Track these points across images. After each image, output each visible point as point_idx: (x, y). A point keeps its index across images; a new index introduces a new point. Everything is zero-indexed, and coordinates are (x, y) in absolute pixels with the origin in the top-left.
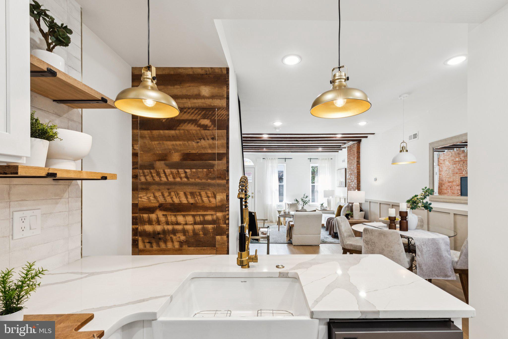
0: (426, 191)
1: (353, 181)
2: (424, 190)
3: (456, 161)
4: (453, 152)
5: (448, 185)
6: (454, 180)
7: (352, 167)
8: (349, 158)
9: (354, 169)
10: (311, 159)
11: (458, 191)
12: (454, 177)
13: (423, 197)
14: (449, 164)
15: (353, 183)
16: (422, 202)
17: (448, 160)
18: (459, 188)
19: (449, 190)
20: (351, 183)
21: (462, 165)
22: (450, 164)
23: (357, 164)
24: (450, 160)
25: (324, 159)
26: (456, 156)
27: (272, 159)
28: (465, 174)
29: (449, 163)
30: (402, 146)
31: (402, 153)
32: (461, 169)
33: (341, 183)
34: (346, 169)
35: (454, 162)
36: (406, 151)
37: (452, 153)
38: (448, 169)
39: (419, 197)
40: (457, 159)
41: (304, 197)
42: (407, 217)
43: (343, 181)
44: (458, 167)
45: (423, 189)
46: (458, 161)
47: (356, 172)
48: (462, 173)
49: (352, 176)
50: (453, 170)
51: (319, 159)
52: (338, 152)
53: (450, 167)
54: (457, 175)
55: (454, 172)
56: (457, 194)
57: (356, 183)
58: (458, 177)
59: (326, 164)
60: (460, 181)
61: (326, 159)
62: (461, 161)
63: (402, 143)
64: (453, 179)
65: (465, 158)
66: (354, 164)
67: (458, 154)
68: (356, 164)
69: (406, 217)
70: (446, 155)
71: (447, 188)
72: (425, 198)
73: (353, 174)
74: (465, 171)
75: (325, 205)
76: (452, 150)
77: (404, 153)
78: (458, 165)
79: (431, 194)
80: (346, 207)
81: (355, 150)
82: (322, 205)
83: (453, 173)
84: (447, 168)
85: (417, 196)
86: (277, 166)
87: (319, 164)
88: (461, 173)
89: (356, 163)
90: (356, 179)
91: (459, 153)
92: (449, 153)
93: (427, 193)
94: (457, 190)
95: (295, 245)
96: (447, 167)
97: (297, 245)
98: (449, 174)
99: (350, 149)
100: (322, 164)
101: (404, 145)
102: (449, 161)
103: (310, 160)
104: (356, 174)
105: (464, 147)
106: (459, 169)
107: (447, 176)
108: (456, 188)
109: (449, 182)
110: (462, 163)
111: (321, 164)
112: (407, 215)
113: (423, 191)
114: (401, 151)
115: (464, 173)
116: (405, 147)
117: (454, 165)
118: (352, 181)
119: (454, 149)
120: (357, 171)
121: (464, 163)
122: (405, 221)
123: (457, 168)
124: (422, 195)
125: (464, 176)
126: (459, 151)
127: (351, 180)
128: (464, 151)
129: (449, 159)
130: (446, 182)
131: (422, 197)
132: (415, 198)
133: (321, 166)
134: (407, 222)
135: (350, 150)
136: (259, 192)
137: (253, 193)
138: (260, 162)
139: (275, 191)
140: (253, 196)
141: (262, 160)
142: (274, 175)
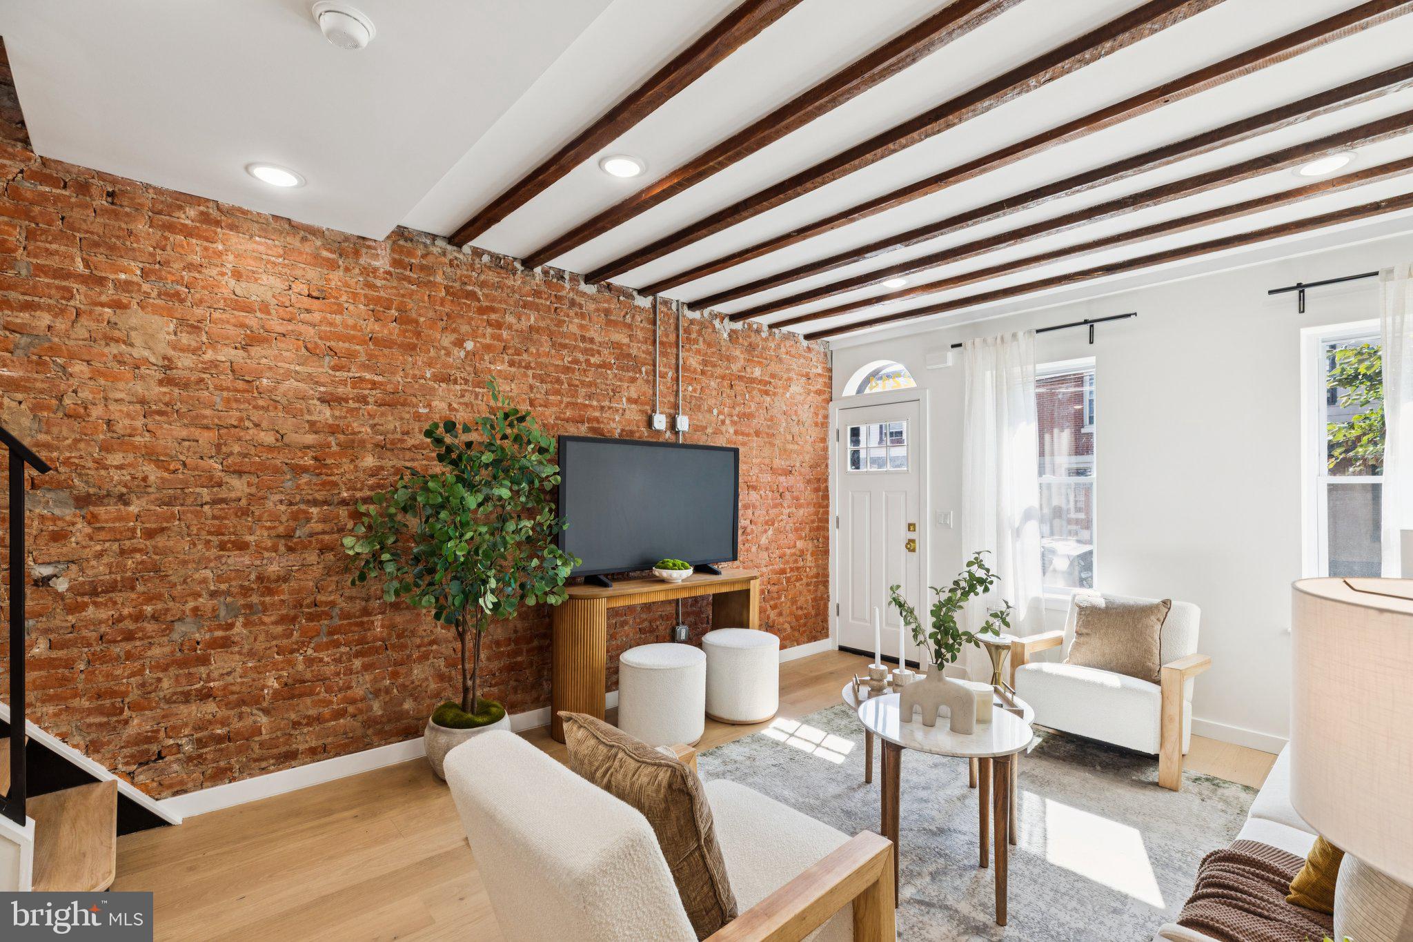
27: (997, 341)
87: (1389, 320)
103: (1302, 299)
136: (940, 521)
137: (911, 527)
138: (941, 366)
139: (1019, 520)
140: (914, 541)
141: (951, 353)
142: (1012, 430)
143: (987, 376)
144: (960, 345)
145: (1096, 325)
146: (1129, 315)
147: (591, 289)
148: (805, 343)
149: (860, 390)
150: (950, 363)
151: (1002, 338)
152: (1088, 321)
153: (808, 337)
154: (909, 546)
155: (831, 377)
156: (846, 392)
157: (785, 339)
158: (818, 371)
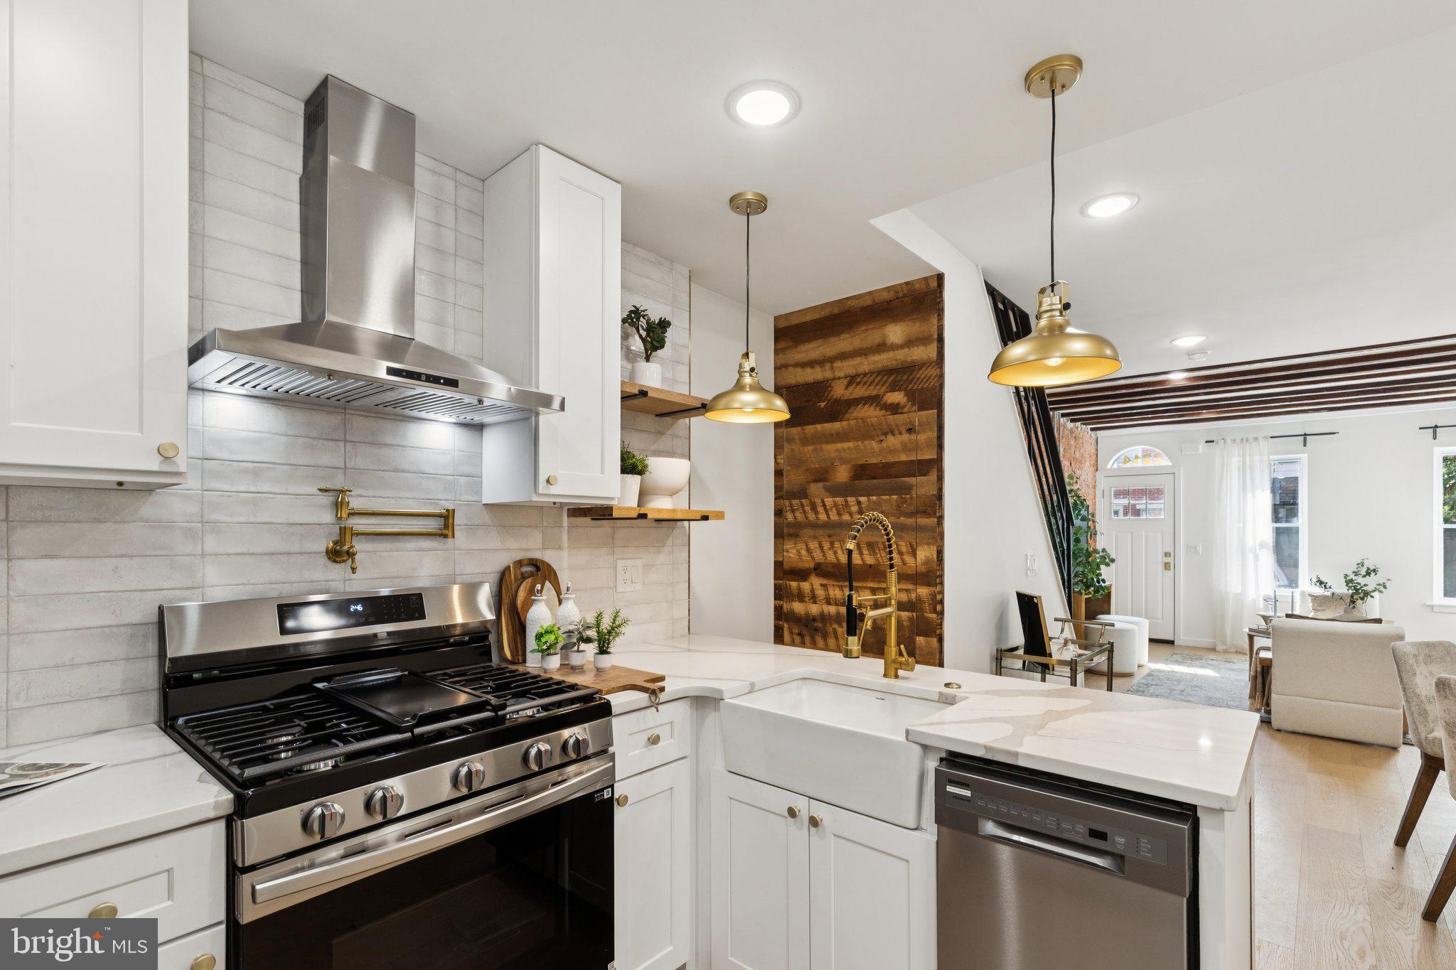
10: (1438, 429)
27: (1242, 440)
41: (1356, 573)
86: (1266, 462)
95: (1283, 728)
97: (1290, 729)
103: (1435, 432)
136: (1192, 550)
137: (1167, 555)
138: (1194, 453)
139: (1258, 548)
140: (1170, 563)
141: (1202, 447)
142: (1254, 495)
143: (1235, 461)
144: (1213, 441)
145: (1308, 437)
146: (1335, 433)
148: (1090, 431)
149: (1111, 467)
150: (1201, 451)
151: (1247, 439)
152: (1305, 435)
153: (1092, 429)
154: (1166, 567)
155: (1097, 455)
156: (1109, 466)
157: (1083, 430)
158: (1093, 451)
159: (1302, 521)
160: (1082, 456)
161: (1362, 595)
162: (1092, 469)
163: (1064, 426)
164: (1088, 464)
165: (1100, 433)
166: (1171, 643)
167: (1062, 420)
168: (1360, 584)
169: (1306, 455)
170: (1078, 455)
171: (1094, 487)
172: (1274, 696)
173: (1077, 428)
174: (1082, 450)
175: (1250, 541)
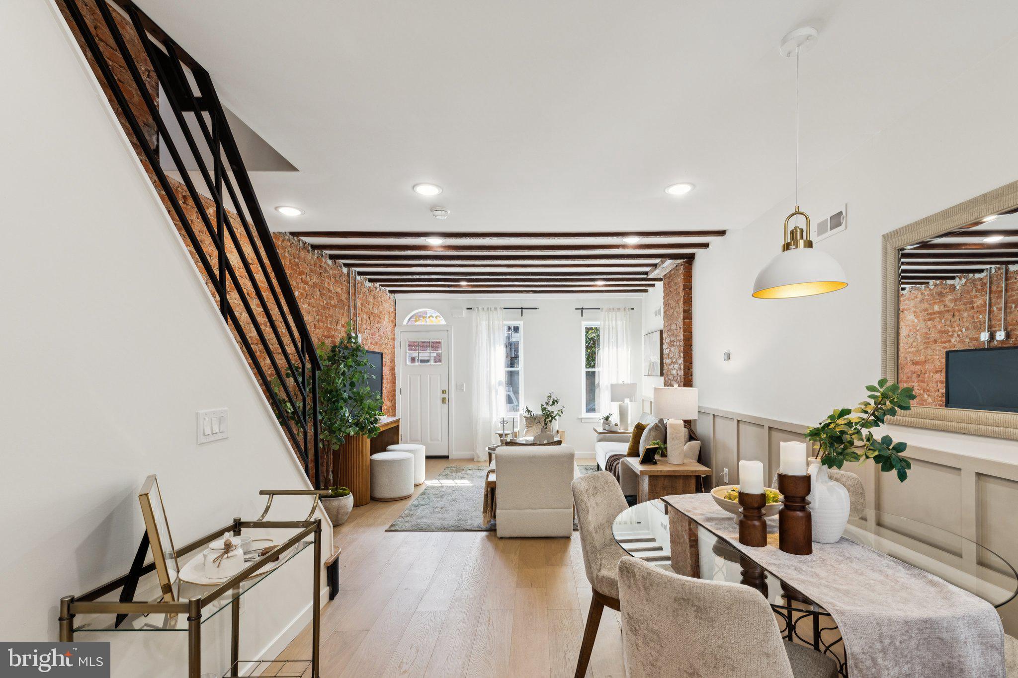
0: (885, 396)
1: (676, 363)
2: (878, 391)
3: (934, 313)
4: (925, 290)
5: (912, 371)
6: (929, 357)
7: (674, 327)
8: (666, 305)
9: (678, 330)
10: (583, 310)
11: (937, 386)
12: (929, 352)
13: (872, 418)
14: (916, 321)
15: (676, 366)
16: (868, 440)
17: (913, 309)
18: (942, 376)
19: (914, 382)
20: (672, 365)
21: (948, 323)
22: (919, 320)
23: (684, 318)
24: (918, 310)
25: (613, 309)
26: (934, 299)
27: (488, 309)
28: (955, 343)
29: (917, 317)
30: (791, 228)
31: (792, 252)
32: (946, 332)
33: (652, 365)
34: (661, 332)
35: (928, 314)
36: (805, 246)
37: (922, 294)
38: (912, 333)
39: (854, 417)
40: (936, 308)
41: (547, 404)
42: (808, 498)
43: (656, 362)
44: (939, 327)
45: (870, 388)
46: (940, 312)
47: (682, 337)
48: (950, 341)
49: (673, 349)
50: (926, 334)
51: (603, 309)
52: (646, 291)
53: (918, 328)
54: (937, 347)
55: (929, 338)
56: (936, 391)
57: (682, 367)
58: (940, 350)
59: (619, 323)
60: (944, 361)
61: (619, 309)
62: (948, 311)
63: (793, 215)
64: (926, 357)
65: (955, 305)
66: (677, 319)
67: (939, 295)
68: (682, 318)
69: (803, 499)
70: (909, 299)
71: (908, 378)
72: (880, 424)
73: (675, 343)
74: (956, 335)
75: (615, 419)
76: (924, 285)
77: (800, 252)
78: (940, 322)
79: (902, 407)
80: (650, 430)
81: (680, 280)
82: (607, 419)
83: (926, 341)
84: (910, 330)
85: (848, 412)
86: (501, 326)
87: (602, 322)
88: (945, 342)
89: (682, 315)
90: (682, 355)
91: (941, 293)
92: (916, 292)
93: (888, 403)
94: (937, 382)
95: (503, 536)
96: (911, 328)
97: (508, 536)
98: (914, 344)
99: (667, 279)
100: (609, 321)
101: (800, 222)
102: (915, 312)
103: (582, 312)
104: (682, 343)
105: (953, 278)
106: (940, 332)
107: (910, 350)
108: (934, 377)
109: (915, 363)
110: (948, 316)
111: (607, 322)
112: (808, 491)
113: (870, 397)
114: (787, 247)
115: (953, 340)
116: (802, 231)
117: (929, 323)
118: (674, 360)
119: (929, 282)
120: (684, 336)
121: (953, 316)
122: (800, 514)
123: (936, 329)
124: (866, 412)
125: (954, 349)
126: (942, 288)
127: (671, 358)
128: (955, 287)
129: (916, 307)
130: (907, 364)
131: (865, 416)
132: (840, 421)
133: (607, 326)
134: (809, 517)
135: (669, 283)
136: (459, 388)
137: (444, 392)
138: (460, 316)
139: (497, 386)
140: (445, 398)
141: (465, 311)
142: (495, 348)
143: (484, 324)
144: (471, 309)
145: (523, 310)
146: (537, 308)
147: (330, 262)
148: (389, 294)
149: (407, 323)
150: (464, 315)
151: (491, 309)
152: (522, 308)
153: (390, 292)
154: (443, 401)
155: (395, 313)
156: (405, 323)
157: (383, 292)
158: (392, 310)
159: (521, 367)
160: (381, 312)
161: (550, 419)
162: (391, 325)
163: (362, 284)
164: (387, 319)
165: (398, 295)
166: (447, 457)
167: (358, 278)
168: (549, 411)
169: (522, 322)
170: (376, 311)
171: (393, 339)
172: (498, 511)
173: (376, 288)
174: (381, 308)
175: (493, 382)
